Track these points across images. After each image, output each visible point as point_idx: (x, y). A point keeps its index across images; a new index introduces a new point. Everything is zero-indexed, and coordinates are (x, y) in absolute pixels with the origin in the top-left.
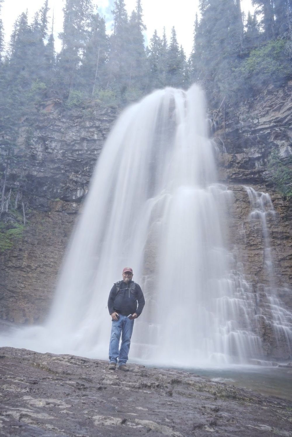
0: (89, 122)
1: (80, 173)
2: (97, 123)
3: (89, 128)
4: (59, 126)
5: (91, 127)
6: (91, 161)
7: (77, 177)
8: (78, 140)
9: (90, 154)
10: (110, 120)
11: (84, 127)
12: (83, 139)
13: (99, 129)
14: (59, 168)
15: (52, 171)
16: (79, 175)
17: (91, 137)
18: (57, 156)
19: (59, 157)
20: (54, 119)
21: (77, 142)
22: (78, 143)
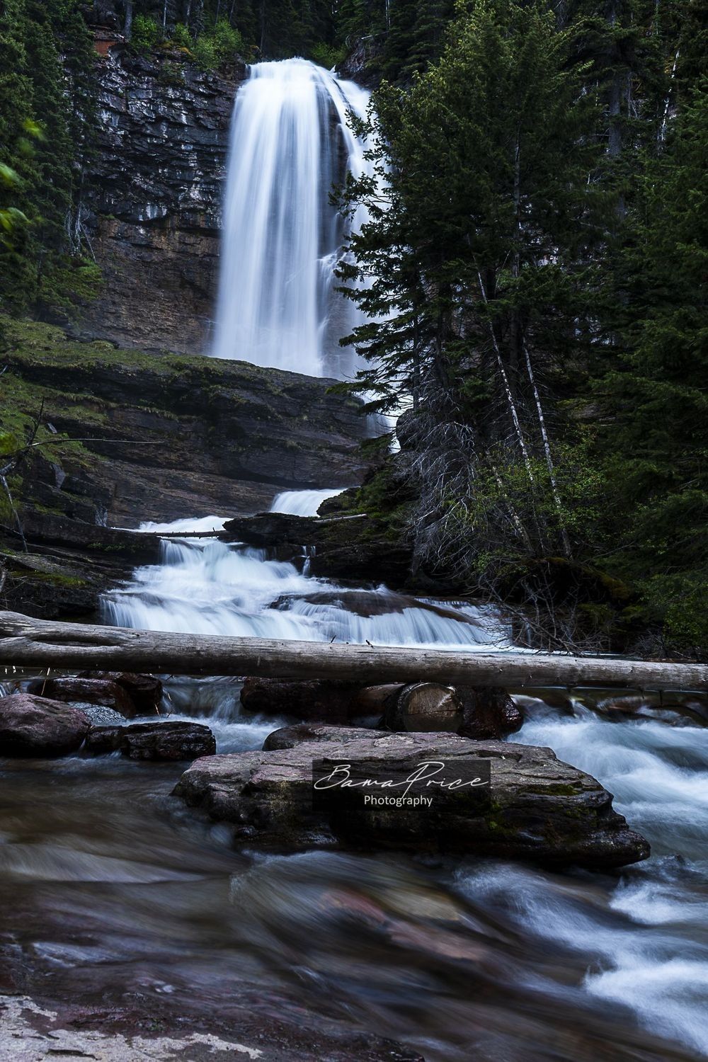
0: (174, 90)
1: (151, 177)
2: (188, 97)
3: (171, 100)
4: (117, 83)
5: (177, 100)
6: (173, 159)
7: (147, 183)
8: (152, 118)
9: (172, 148)
10: (209, 94)
11: (165, 98)
12: (160, 119)
13: (190, 107)
14: (116, 163)
15: (106, 166)
16: (151, 180)
17: (176, 117)
18: (114, 140)
19: (119, 142)
20: (111, 69)
21: (149, 120)
22: (150, 123)
